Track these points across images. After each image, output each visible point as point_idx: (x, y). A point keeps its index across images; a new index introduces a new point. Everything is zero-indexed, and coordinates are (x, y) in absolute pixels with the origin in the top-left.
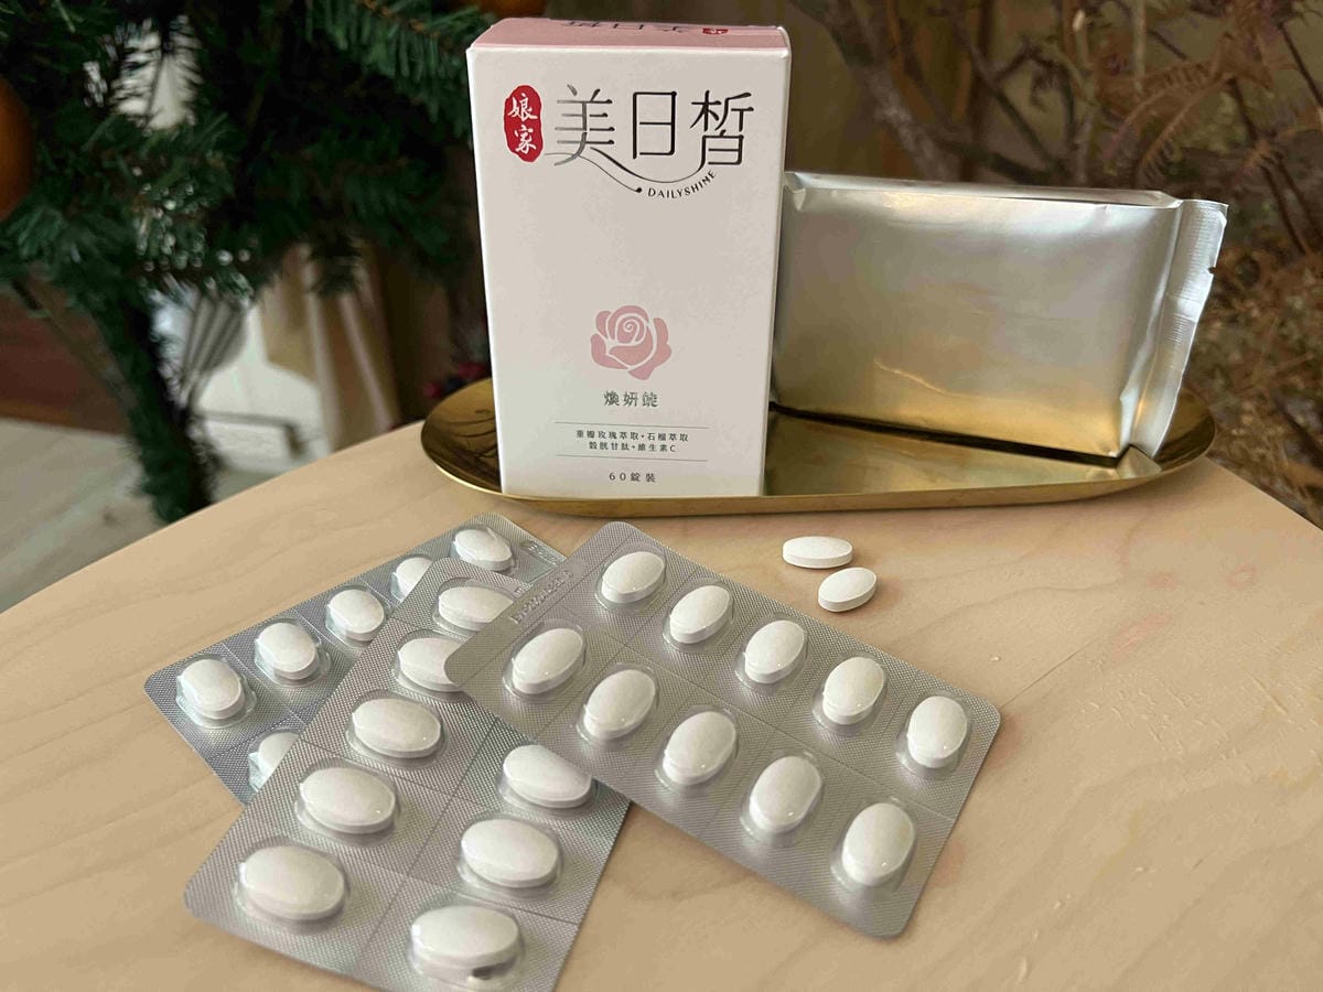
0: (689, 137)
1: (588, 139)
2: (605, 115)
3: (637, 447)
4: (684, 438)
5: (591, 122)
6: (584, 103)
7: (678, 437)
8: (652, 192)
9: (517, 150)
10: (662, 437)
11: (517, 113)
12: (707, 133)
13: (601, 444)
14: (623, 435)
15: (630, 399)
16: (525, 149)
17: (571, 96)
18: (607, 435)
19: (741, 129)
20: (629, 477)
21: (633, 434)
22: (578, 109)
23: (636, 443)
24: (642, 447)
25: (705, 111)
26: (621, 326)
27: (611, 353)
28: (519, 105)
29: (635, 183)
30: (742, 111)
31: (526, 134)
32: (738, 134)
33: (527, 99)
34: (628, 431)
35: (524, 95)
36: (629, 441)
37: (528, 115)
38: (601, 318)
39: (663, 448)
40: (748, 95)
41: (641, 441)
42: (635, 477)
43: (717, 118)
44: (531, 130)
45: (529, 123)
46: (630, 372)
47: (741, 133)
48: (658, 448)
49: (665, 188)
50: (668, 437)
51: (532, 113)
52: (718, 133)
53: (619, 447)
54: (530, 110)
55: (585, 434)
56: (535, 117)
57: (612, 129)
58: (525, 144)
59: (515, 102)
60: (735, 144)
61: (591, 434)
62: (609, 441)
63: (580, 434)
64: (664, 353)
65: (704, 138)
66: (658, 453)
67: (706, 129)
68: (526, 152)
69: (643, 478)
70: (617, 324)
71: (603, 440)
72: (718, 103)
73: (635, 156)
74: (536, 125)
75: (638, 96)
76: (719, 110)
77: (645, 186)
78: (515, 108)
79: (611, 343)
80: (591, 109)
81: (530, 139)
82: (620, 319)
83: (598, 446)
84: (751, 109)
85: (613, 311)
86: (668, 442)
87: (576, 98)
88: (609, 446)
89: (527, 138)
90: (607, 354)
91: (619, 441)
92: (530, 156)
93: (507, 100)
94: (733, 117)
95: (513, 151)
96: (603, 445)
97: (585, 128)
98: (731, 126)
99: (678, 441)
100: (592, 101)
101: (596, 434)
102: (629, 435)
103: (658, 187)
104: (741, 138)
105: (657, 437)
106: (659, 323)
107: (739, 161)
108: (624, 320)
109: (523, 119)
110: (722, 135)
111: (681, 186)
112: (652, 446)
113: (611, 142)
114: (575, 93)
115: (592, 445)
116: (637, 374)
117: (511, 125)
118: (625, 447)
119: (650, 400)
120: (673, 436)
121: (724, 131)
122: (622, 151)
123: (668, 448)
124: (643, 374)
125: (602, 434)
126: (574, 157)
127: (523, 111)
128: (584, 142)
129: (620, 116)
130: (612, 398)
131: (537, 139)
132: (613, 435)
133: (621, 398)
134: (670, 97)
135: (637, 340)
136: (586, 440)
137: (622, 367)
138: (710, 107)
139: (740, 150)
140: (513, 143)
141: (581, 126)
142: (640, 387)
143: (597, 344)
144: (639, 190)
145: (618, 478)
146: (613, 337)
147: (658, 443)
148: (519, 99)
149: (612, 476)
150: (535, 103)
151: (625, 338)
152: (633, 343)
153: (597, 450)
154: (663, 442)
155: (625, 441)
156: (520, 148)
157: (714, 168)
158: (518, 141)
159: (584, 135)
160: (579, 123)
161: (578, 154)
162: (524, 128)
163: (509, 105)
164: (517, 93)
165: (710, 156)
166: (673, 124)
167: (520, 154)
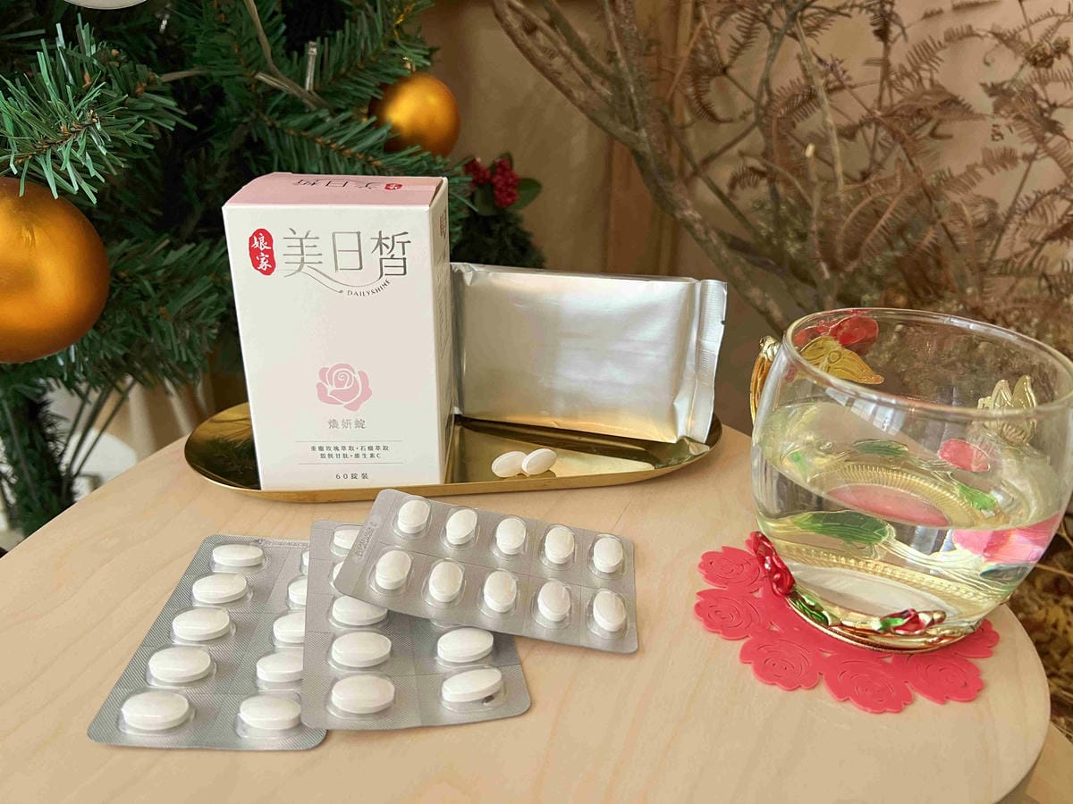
0: (371, 258)
1: (305, 261)
2: (315, 246)
3: (354, 456)
4: (385, 448)
5: (307, 251)
6: (301, 239)
7: (382, 448)
8: (350, 293)
9: (259, 268)
10: (370, 448)
11: (257, 246)
12: (383, 256)
14: (344, 448)
15: (346, 423)
16: (264, 267)
17: (292, 235)
18: (332, 449)
19: (404, 254)
20: (350, 476)
21: (350, 447)
22: (298, 243)
23: (353, 453)
24: (357, 456)
25: (380, 244)
26: (336, 377)
27: (331, 394)
28: (258, 240)
29: (339, 288)
30: (403, 243)
31: (264, 258)
32: (403, 257)
33: (263, 237)
34: (347, 445)
35: (261, 234)
36: (347, 452)
37: (265, 247)
38: (323, 372)
39: (372, 456)
40: (406, 233)
41: (356, 451)
42: (354, 476)
43: (388, 247)
44: (267, 256)
45: (265, 252)
46: (345, 407)
47: (405, 256)
48: (368, 456)
49: (358, 290)
50: (374, 448)
51: (267, 246)
52: (389, 256)
53: (341, 456)
54: (266, 243)
55: (317, 448)
56: (270, 248)
57: (320, 254)
58: (264, 265)
59: (255, 239)
60: (401, 263)
61: (321, 449)
62: (334, 452)
63: (313, 448)
64: (367, 394)
65: (381, 259)
66: (368, 459)
67: (381, 254)
68: (265, 269)
69: (359, 476)
70: (334, 375)
71: (330, 452)
72: (387, 238)
73: (337, 271)
74: (270, 253)
75: (336, 235)
76: (389, 243)
77: (345, 289)
78: (256, 243)
79: (330, 388)
80: (306, 242)
81: (267, 262)
82: (335, 372)
83: (327, 456)
84: (409, 242)
85: (330, 367)
86: (375, 452)
87: (296, 236)
88: (334, 456)
89: (265, 261)
90: (328, 395)
91: (341, 452)
92: (268, 272)
93: (250, 237)
94: (398, 247)
95: (256, 268)
96: (330, 456)
97: (303, 254)
98: (398, 252)
99: (381, 451)
100: (306, 238)
101: (325, 449)
102: (347, 448)
103: (353, 290)
104: (404, 259)
105: (367, 448)
106: (362, 375)
107: (405, 273)
108: (339, 373)
109: (262, 249)
110: (392, 258)
111: (368, 289)
112: (364, 455)
113: (320, 262)
114: (295, 233)
115: (323, 456)
116: (349, 407)
117: (254, 253)
118: (345, 456)
119: (360, 424)
120: (378, 448)
121: (393, 255)
122: (328, 267)
123: (375, 456)
124: (353, 407)
125: (328, 448)
126: (297, 272)
127: (261, 244)
128: (302, 262)
129: (325, 247)
130: (334, 424)
131: (272, 261)
132: (336, 448)
133: (340, 424)
134: (356, 235)
135: (348, 385)
136: (318, 452)
137: (340, 403)
138: (383, 241)
139: (405, 267)
140: (256, 264)
141: (300, 253)
142: (352, 416)
143: (321, 389)
144: (341, 292)
145: (342, 477)
146: (332, 384)
147: (368, 453)
148: (258, 236)
149: (338, 476)
150: (269, 240)
151: (339, 384)
152: (346, 387)
153: (327, 460)
154: (371, 452)
155: (345, 452)
156: (261, 267)
157: (389, 278)
158: (259, 262)
159: (303, 259)
160: (298, 251)
161: (299, 270)
162: (263, 254)
163: (251, 240)
164: (257, 233)
165: (386, 271)
166: (360, 251)
167: (261, 270)
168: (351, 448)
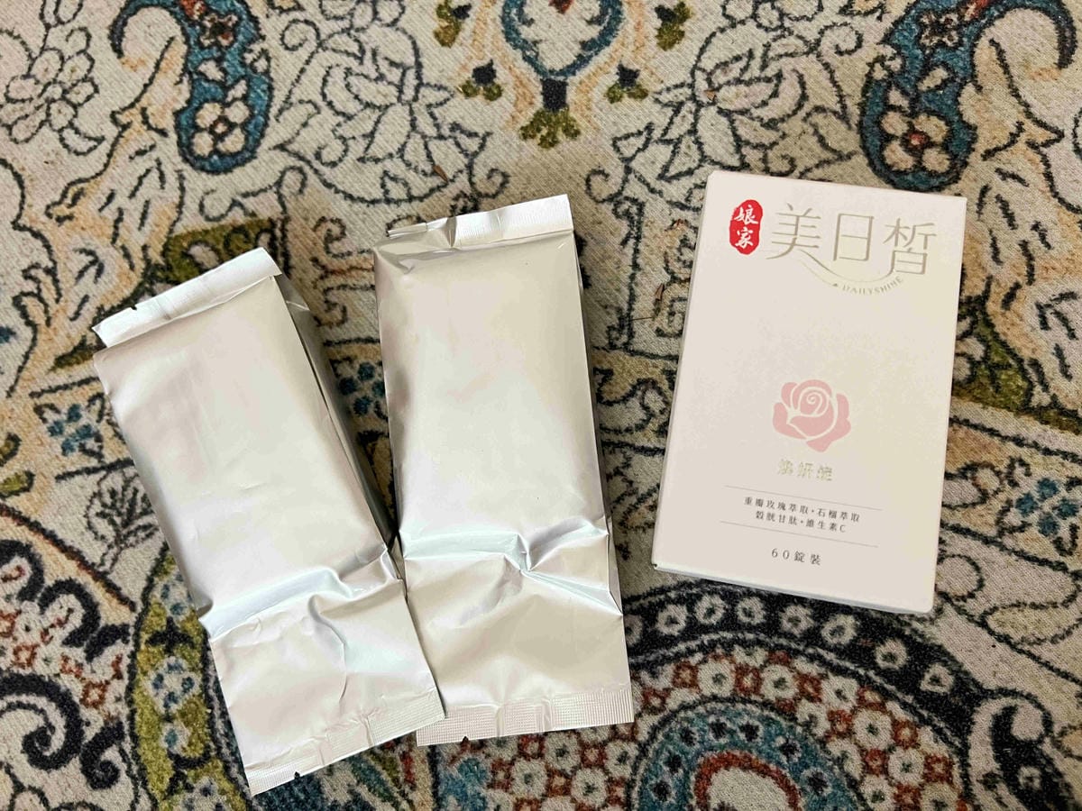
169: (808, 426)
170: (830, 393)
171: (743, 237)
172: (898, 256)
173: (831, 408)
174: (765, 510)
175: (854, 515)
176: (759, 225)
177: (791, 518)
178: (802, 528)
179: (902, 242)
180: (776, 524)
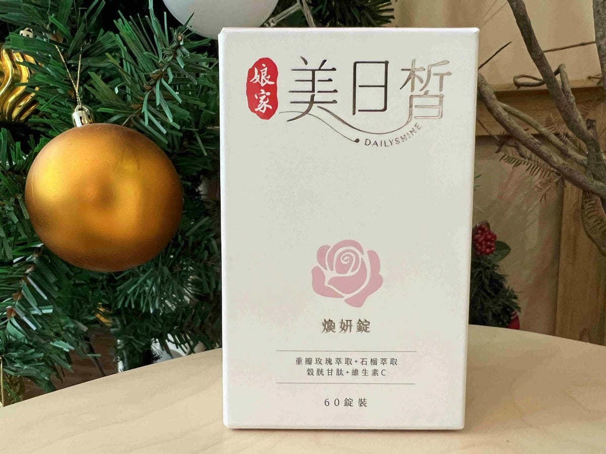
1: (315, 99)
2: (330, 80)
3: (351, 372)
4: (393, 362)
5: (319, 86)
6: (313, 71)
7: (389, 361)
8: (368, 142)
9: (256, 110)
10: (374, 362)
11: (258, 80)
12: (413, 93)
13: (318, 370)
14: (339, 361)
15: (346, 326)
16: (263, 109)
18: (323, 362)
19: (441, 90)
20: (342, 402)
22: (309, 75)
23: (350, 368)
24: (355, 372)
25: (412, 76)
26: (339, 258)
27: (330, 283)
28: (259, 73)
29: (355, 135)
30: (442, 76)
31: (264, 97)
32: (438, 93)
33: (266, 69)
34: (343, 357)
35: (264, 65)
36: (343, 367)
37: (267, 82)
38: (322, 252)
39: (375, 372)
40: (447, 62)
41: (355, 366)
42: (348, 403)
44: (268, 94)
45: (267, 88)
46: (347, 301)
48: (370, 373)
49: (379, 139)
50: (379, 361)
51: (270, 80)
52: (422, 93)
53: (335, 373)
54: (269, 77)
55: (304, 361)
56: (273, 83)
57: (335, 91)
58: (263, 105)
59: (256, 71)
60: (436, 101)
61: (309, 361)
62: (325, 367)
63: (299, 361)
64: (377, 282)
65: (411, 97)
66: (370, 378)
67: (413, 89)
68: (264, 111)
69: (355, 403)
70: (336, 257)
71: (320, 367)
72: (423, 69)
73: (354, 113)
74: (273, 89)
75: (357, 64)
76: (424, 75)
77: (362, 137)
78: (257, 76)
79: (330, 274)
80: (319, 75)
81: (268, 101)
82: (338, 252)
83: (315, 373)
84: (449, 74)
85: (332, 246)
86: (379, 367)
87: (308, 67)
88: (325, 372)
89: (265, 100)
91: (335, 366)
92: (268, 115)
93: (250, 69)
94: (435, 80)
95: (252, 110)
96: (320, 372)
97: (313, 90)
98: (433, 87)
99: (388, 366)
100: (320, 69)
101: (314, 361)
102: (343, 361)
103: (373, 138)
104: (441, 97)
105: (369, 361)
106: (373, 256)
107: (441, 115)
108: (343, 252)
109: (263, 85)
110: (426, 95)
111: (392, 136)
112: (365, 371)
113: (335, 102)
114: (306, 63)
115: (310, 372)
116: (351, 302)
117: (252, 89)
118: (339, 372)
120: (384, 361)
121: (427, 92)
122: (343, 108)
123: (379, 373)
124: (357, 302)
125: (319, 361)
126: (304, 114)
127: (262, 78)
128: (312, 102)
129: (342, 79)
130: (329, 325)
131: (274, 101)
132: (329, 361)
133: (338, 326)
134: (384, 64)
135: (352, 271)
136: (305, 367)
137: (342, 297)
138: (417, 73)
139: (441, 107)
140: (253, 104)
141: (311, 89)
142: (355, 315)
143: (317, 276)
144: (357, 141)
145: (332, 404)
146: (332, 269)
147: (370, 368)
148: (260, 68)
149: (327, 403)
150: (273, 71)
151: (342, 268)
152: (350, 273)
153: (315, 378)
154: (375, 367)
155: (340, 367)
156: (259, 109)
157: (420, 122)
158: (258, 101)
159: (313, 97)
160: (308, 87)
161: (307, 112)
162: (263, 92)
163: (251, 73)
164: (259, 64)
165: (416, 112)
166: (386, 86)
167: (259, 113)
168: (348, 361)
169: (345, 285)
170: (361, 250)
171: (261, 101)
172: (416, 101)
173: (363, 264)
174: (314, 367)
175: (392, 360)
176: (275, 85)
177: (338, 370)
178: (348, 378)
179: (418, 85)
180: (325, 378)
